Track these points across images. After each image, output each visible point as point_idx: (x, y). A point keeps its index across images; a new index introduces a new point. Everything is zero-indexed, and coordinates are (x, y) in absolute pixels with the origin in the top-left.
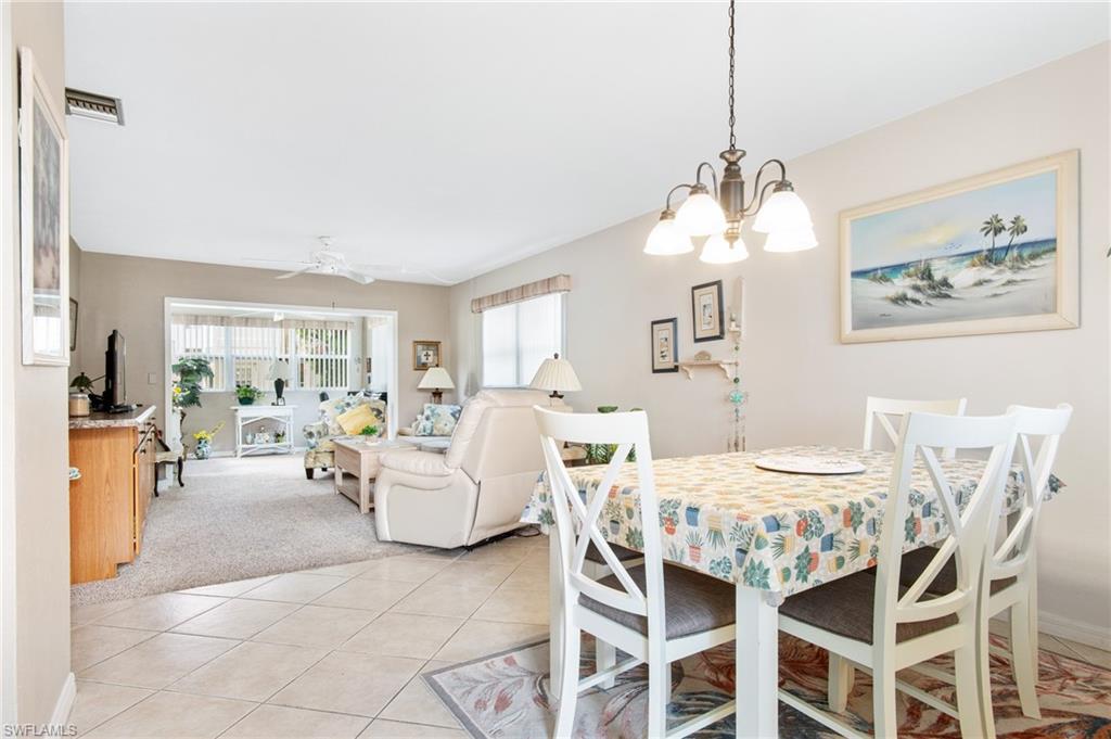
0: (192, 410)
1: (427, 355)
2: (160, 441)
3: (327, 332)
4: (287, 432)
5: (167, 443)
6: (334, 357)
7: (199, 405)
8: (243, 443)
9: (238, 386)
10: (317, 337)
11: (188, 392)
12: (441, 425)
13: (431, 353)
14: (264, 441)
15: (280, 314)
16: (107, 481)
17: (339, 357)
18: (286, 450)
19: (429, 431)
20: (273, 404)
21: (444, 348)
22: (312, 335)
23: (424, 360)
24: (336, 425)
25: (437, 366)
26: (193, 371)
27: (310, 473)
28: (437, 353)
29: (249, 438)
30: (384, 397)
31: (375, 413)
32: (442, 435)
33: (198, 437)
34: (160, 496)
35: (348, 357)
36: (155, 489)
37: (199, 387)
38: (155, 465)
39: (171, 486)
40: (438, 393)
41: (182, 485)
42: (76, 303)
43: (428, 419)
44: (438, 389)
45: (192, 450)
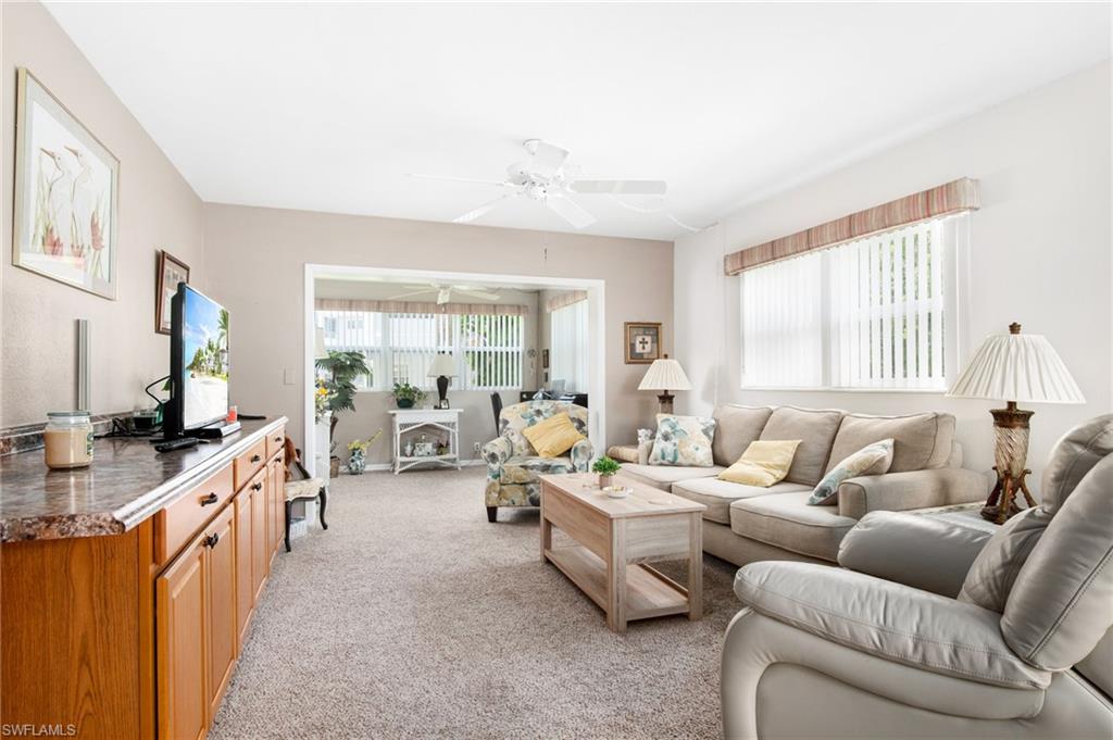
0: (344, 415)
1: (643, 342)
2: (298, 464)
3: (496, 319)
4: (451, 442)
5: (307, 469)
6: (505, 349)
7: (353, 408)
8: (401, 455)
9: (397, 385)
10: (473, 329)
11: (337, 395)
12: (691, 449)
13: (648, 339)
14: (425, 452)
15: (444, 293)
17: (510, 349)
18: (449, 464)
19: (670, 459)
20: (436, 407)
21: (664, 331)
23: (639, 348)
26: (345, 367)
27: (492, 513)
28: (656, 339)
29: (409, 449)
30: (582, 400)
31: (576, 424)
32: (692, 466)
33: (351, 447)
34: (292, 551)
35: (521, 349)
36: (287, 539)
37: (354, 387)
38: (287, 503)
39: (309, 529)
40: (666, 398)
41: (325, 527)
42: (187, 269)
43: (666, 437)
44: (666, 391)
45: (344, 463)
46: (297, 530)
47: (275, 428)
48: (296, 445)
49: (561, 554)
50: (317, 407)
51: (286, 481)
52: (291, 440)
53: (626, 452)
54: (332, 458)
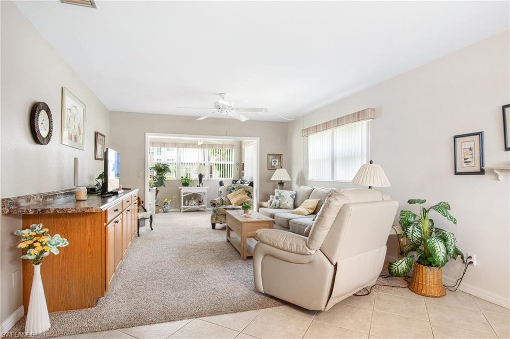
0: (160, 189)
1: (275, 162)
2: (142, 206)
3: (223, 151)
4: (204, 200)
5: (146, 208)
6: (226, 163)
7: (165, 186)
8: (184, 205)
9: (182, 177)
10: (218, 153)
12: (286, 203)
13: (277, 160)
14: (193, 204)
15: (200, 141)
16: (89, 245)
17: (228, 163)
18: (203, 209)
19: (278, 206)
20: (198, 186)
21: (284, 158)
22: (216, 152)
23: (273, 164)
24: (227, 200)
25: (281, 168)
26: (161, 170)
27: (213, 226)
28: (280, 161)
29: (187, 202)
30: (251, 184)
31: (247, 193)
32: (285, 208)
33: (164, 202)
34: (140, 237)
35: (233, 163)
36: (138, 232)
37: (165, 178)
38: (138, 219)
39: (146, 230)
40: (281, 183)
41: (152, 229)
42: (104, 136)
43: (277, 198)
44: (281, 181)
45: (161, 207)
46: (142, 230)
47: (134, 192)
48: (142, 199)
49: (233, 238)
50: (150, 185)
51: (138, 212)
52: (140, 197)
53: (265, 204)
54: (156, 206)
